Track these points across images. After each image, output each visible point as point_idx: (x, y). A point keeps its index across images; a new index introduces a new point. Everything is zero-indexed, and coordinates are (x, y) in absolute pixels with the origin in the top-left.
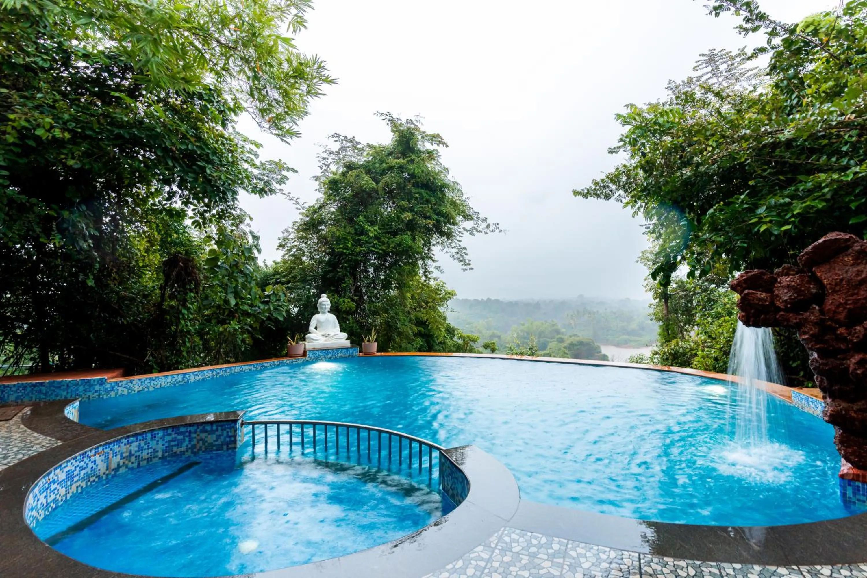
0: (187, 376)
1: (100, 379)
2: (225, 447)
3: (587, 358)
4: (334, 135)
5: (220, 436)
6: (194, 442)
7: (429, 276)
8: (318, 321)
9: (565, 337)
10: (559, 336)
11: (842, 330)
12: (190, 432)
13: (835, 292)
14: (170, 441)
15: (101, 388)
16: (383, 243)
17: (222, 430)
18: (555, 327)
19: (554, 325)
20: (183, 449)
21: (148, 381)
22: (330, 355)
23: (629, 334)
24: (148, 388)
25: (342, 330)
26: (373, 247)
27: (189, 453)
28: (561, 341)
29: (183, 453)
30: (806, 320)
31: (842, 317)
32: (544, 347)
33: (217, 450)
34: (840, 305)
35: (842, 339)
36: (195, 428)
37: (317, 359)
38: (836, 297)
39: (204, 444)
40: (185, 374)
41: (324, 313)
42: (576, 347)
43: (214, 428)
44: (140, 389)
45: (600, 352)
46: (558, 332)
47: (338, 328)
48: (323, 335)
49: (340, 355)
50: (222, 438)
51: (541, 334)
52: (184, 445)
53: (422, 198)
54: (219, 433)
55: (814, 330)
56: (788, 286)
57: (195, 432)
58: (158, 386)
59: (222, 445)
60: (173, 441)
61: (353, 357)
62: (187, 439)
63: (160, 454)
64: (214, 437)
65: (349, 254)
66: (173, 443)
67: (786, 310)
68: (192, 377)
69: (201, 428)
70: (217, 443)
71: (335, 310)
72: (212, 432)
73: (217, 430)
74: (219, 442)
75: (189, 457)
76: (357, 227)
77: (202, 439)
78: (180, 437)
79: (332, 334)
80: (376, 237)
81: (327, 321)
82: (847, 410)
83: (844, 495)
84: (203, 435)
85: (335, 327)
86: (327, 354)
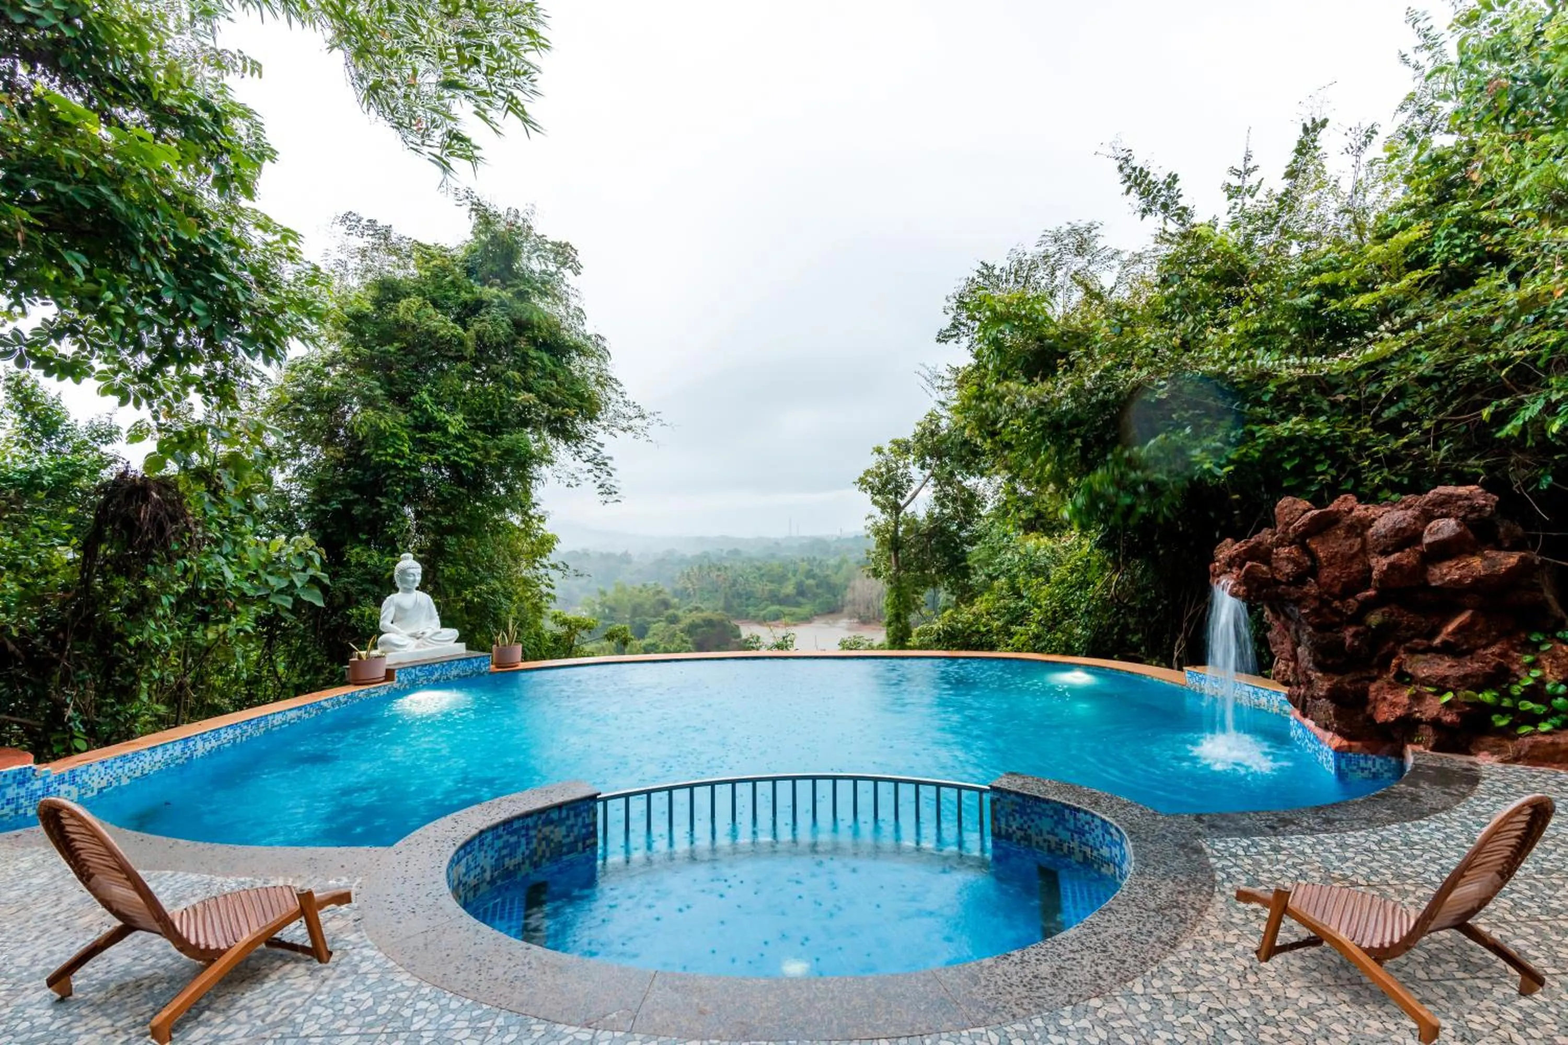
0: (191, 744)
1: (20, 772)
2: (580, 845)
3: (719, 649)
4: (345, 218)
5: (572, 826)
6: (534, 844)
7: (531, 512)
8: (400, 608)
9: (680, 613)
10: (671, 611)
11: (1337, 603)
12: (527, 828)
13: (1330, 565)
14: (500, 849)
15: (22, 792)
16: (475, 448)
17: (576, 816)
18: (662, 596)
19: (659, 592)
20: (519, 859)
21: (119, 763)
22: (436, 675)
23: (781, 602)
24: (118, 779)
25: (446, 622)
26: (456, 454)
27: (526, 868)
28: (674, 620)
29: (518, 866)
30: (1306, 594)
31: (1337, 590)
32: (642, 632)
33: (569, 853)
34: (1336, 578)
35: (1336, 612)
36: (535, 818)
37: (413, 686)
38: (1330, 570)
39: (548, 845)
40: (186, 740)
41: (407, 591)
42: (700, 630)
43: (564, 813)
44: (104, 783)
45: (739, 636)
46: (666, 604)
47: (437, 620)
48: (414, 636)
49: (454, 672)
50: (576, 830)
51: (636, 610)
52: (520, 851)
53: (543, 369)
54: (571, 821)
55: (1316, 604)
56: (1288, 559)
57: (535, 827)
58: (138, 774)
59: (576, 842)
60: (504, 847)
61: (480, 674)
62: (523, 840)
63: (487, 875)
64: (563, 830)
65: (405, 467)
66: (505, 852)
67: (1288, 584)
68: (200, 744)
69: (544, 816)
70: (568, 840)
71: (430, 583)
72: (561, 822)
73: (568, 817)
74: (571, 839)
75: (527, 875)
76: (416, 413)
77: (545, 838)
78: (513, 839)
79: (429, 632)
80: (459, 438)
81: (417, 604)
82: (1341, 682)
83: (1338, 768)
84: (547, 830)
85: (431, 618)
86: (432, 674)
